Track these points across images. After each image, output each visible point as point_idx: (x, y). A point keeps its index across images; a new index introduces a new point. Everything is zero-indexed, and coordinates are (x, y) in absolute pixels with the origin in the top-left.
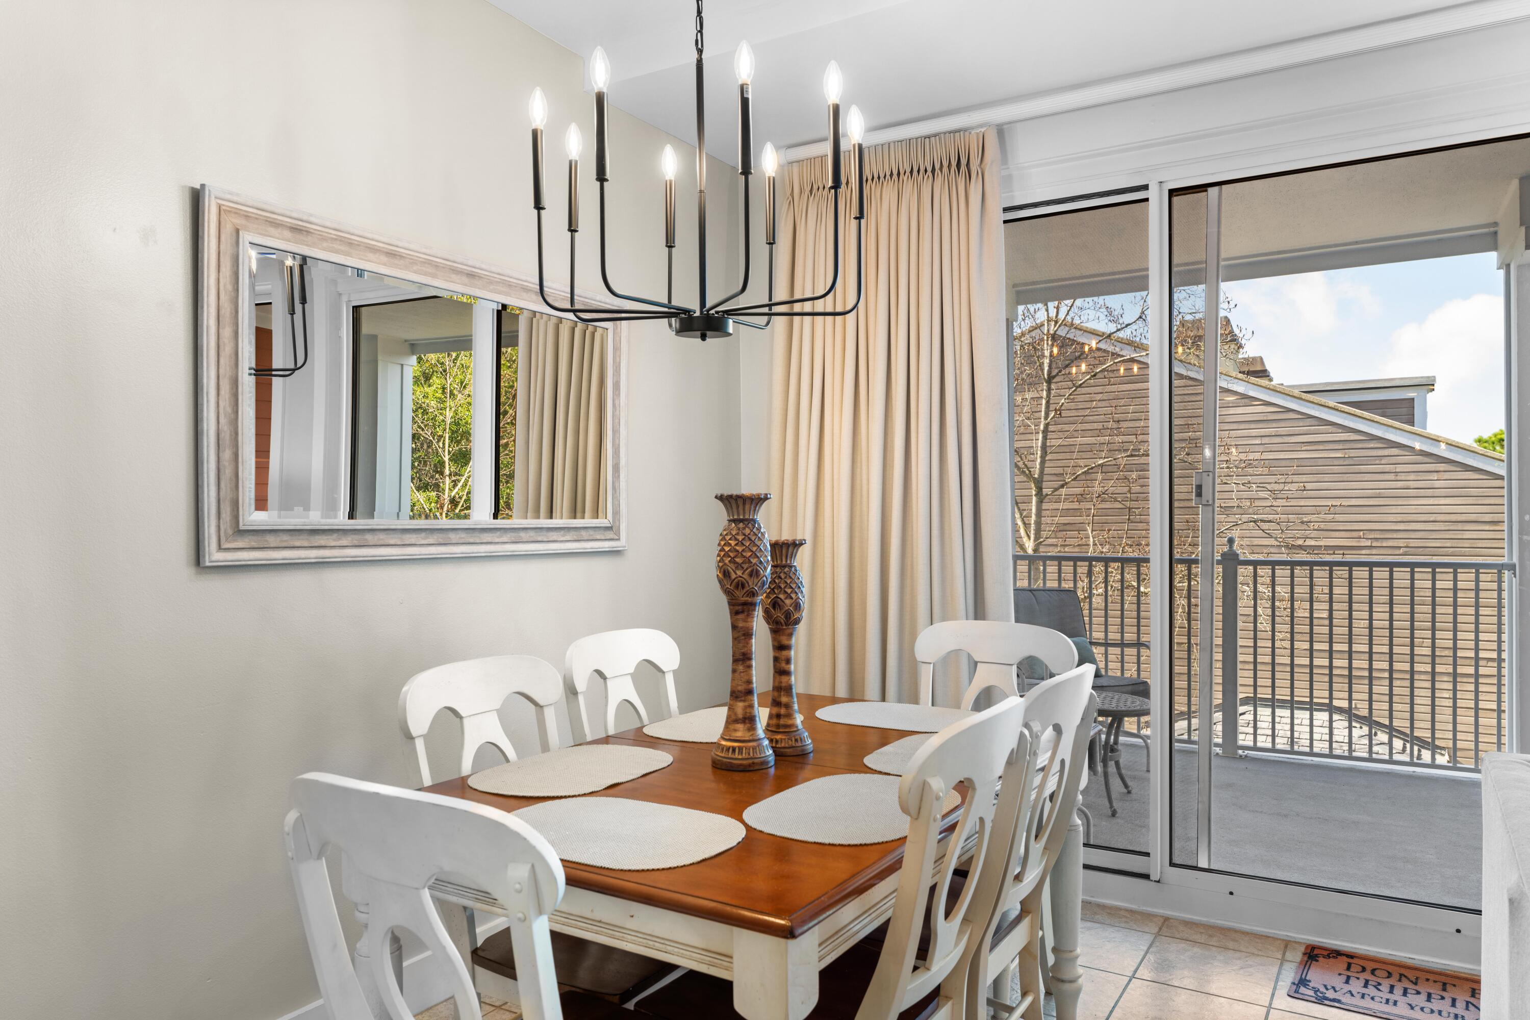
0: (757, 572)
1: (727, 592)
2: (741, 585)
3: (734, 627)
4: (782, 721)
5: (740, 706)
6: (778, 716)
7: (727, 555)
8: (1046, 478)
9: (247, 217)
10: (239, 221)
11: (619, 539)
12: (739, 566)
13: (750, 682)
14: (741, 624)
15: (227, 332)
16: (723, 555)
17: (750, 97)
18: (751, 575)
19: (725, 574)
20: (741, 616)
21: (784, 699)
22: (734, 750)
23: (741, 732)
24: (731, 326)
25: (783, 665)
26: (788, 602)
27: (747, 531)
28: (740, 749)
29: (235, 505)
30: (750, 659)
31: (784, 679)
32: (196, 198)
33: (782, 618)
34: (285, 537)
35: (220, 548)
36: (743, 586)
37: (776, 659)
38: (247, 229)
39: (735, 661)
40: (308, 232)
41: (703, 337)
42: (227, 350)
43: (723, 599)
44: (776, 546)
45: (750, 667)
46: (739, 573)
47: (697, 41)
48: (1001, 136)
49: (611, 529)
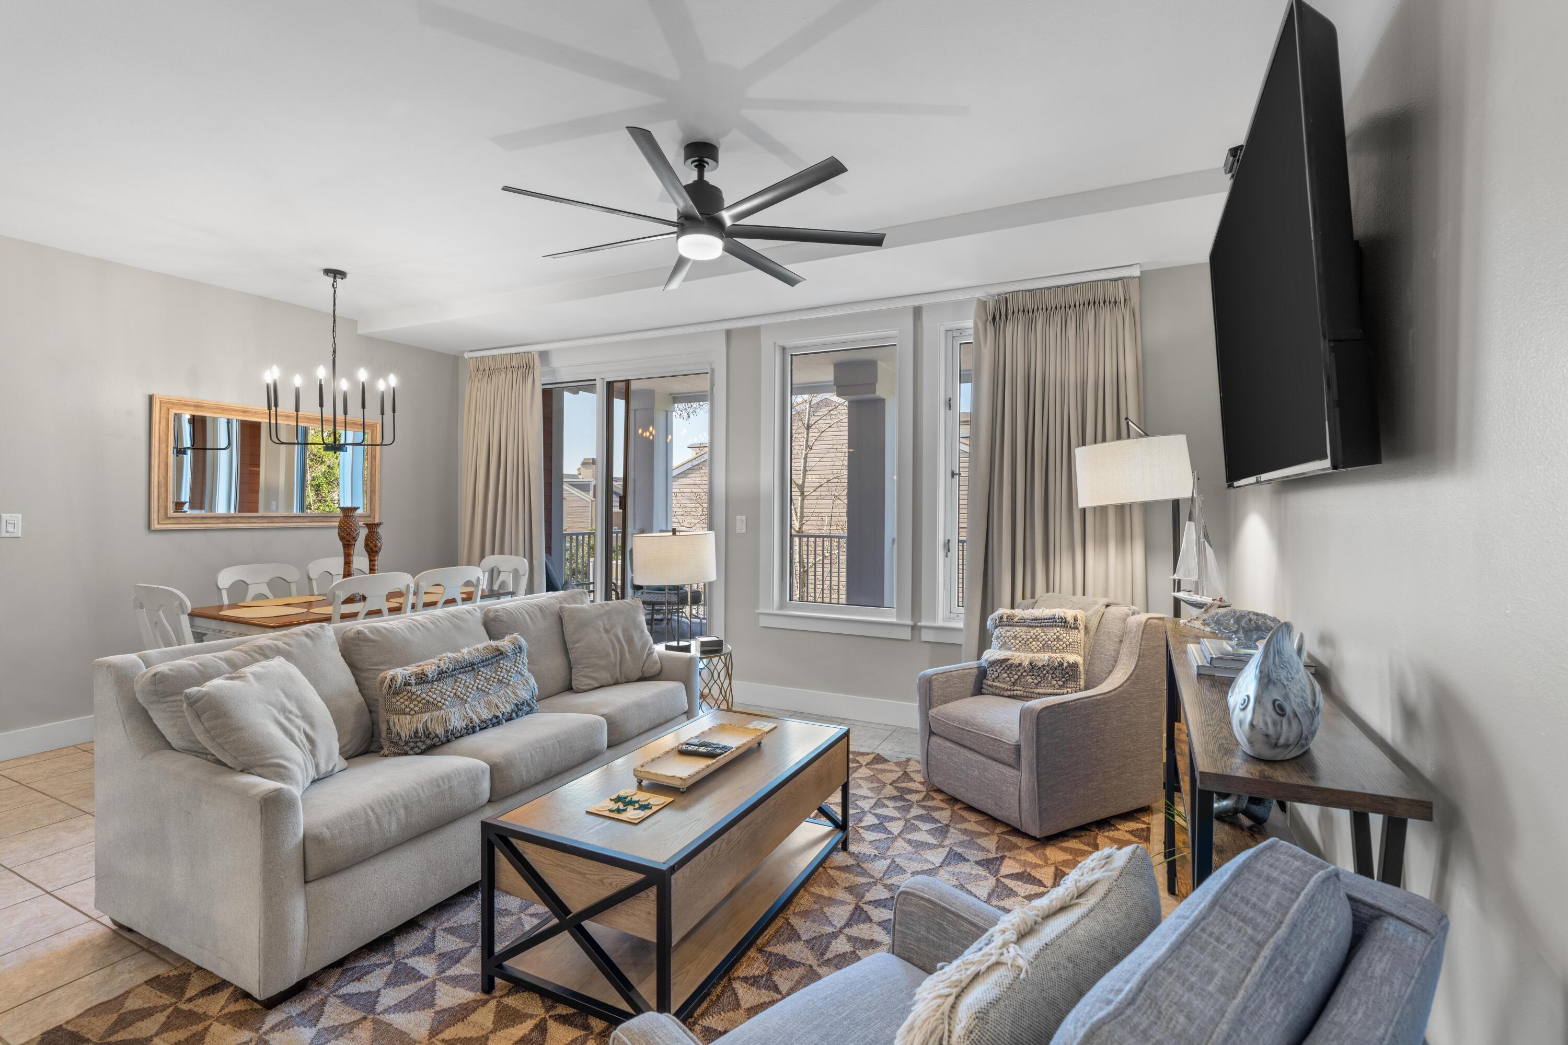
1: (341, 541)
3: (345, 553)
9: (173, 404)
10: (169, 406)
15: (163, 446)
18: (352, 535)
19: (340, 534)
20: (349, 546)
25: (372, 567)
27: (347, 520)
29: (166, 508)
30: (352, 562)
32: (151, 398)
33: (371, 550)
35: (159, 523)
36: (348, 538)
37: (370, 565)
38: (173, 408)
39: (345, 562)
40: (202, 407)
42: (164, 452)
44: (366, 525)
46: (346, 534)
48: (544, 355)
49: (369, 516)
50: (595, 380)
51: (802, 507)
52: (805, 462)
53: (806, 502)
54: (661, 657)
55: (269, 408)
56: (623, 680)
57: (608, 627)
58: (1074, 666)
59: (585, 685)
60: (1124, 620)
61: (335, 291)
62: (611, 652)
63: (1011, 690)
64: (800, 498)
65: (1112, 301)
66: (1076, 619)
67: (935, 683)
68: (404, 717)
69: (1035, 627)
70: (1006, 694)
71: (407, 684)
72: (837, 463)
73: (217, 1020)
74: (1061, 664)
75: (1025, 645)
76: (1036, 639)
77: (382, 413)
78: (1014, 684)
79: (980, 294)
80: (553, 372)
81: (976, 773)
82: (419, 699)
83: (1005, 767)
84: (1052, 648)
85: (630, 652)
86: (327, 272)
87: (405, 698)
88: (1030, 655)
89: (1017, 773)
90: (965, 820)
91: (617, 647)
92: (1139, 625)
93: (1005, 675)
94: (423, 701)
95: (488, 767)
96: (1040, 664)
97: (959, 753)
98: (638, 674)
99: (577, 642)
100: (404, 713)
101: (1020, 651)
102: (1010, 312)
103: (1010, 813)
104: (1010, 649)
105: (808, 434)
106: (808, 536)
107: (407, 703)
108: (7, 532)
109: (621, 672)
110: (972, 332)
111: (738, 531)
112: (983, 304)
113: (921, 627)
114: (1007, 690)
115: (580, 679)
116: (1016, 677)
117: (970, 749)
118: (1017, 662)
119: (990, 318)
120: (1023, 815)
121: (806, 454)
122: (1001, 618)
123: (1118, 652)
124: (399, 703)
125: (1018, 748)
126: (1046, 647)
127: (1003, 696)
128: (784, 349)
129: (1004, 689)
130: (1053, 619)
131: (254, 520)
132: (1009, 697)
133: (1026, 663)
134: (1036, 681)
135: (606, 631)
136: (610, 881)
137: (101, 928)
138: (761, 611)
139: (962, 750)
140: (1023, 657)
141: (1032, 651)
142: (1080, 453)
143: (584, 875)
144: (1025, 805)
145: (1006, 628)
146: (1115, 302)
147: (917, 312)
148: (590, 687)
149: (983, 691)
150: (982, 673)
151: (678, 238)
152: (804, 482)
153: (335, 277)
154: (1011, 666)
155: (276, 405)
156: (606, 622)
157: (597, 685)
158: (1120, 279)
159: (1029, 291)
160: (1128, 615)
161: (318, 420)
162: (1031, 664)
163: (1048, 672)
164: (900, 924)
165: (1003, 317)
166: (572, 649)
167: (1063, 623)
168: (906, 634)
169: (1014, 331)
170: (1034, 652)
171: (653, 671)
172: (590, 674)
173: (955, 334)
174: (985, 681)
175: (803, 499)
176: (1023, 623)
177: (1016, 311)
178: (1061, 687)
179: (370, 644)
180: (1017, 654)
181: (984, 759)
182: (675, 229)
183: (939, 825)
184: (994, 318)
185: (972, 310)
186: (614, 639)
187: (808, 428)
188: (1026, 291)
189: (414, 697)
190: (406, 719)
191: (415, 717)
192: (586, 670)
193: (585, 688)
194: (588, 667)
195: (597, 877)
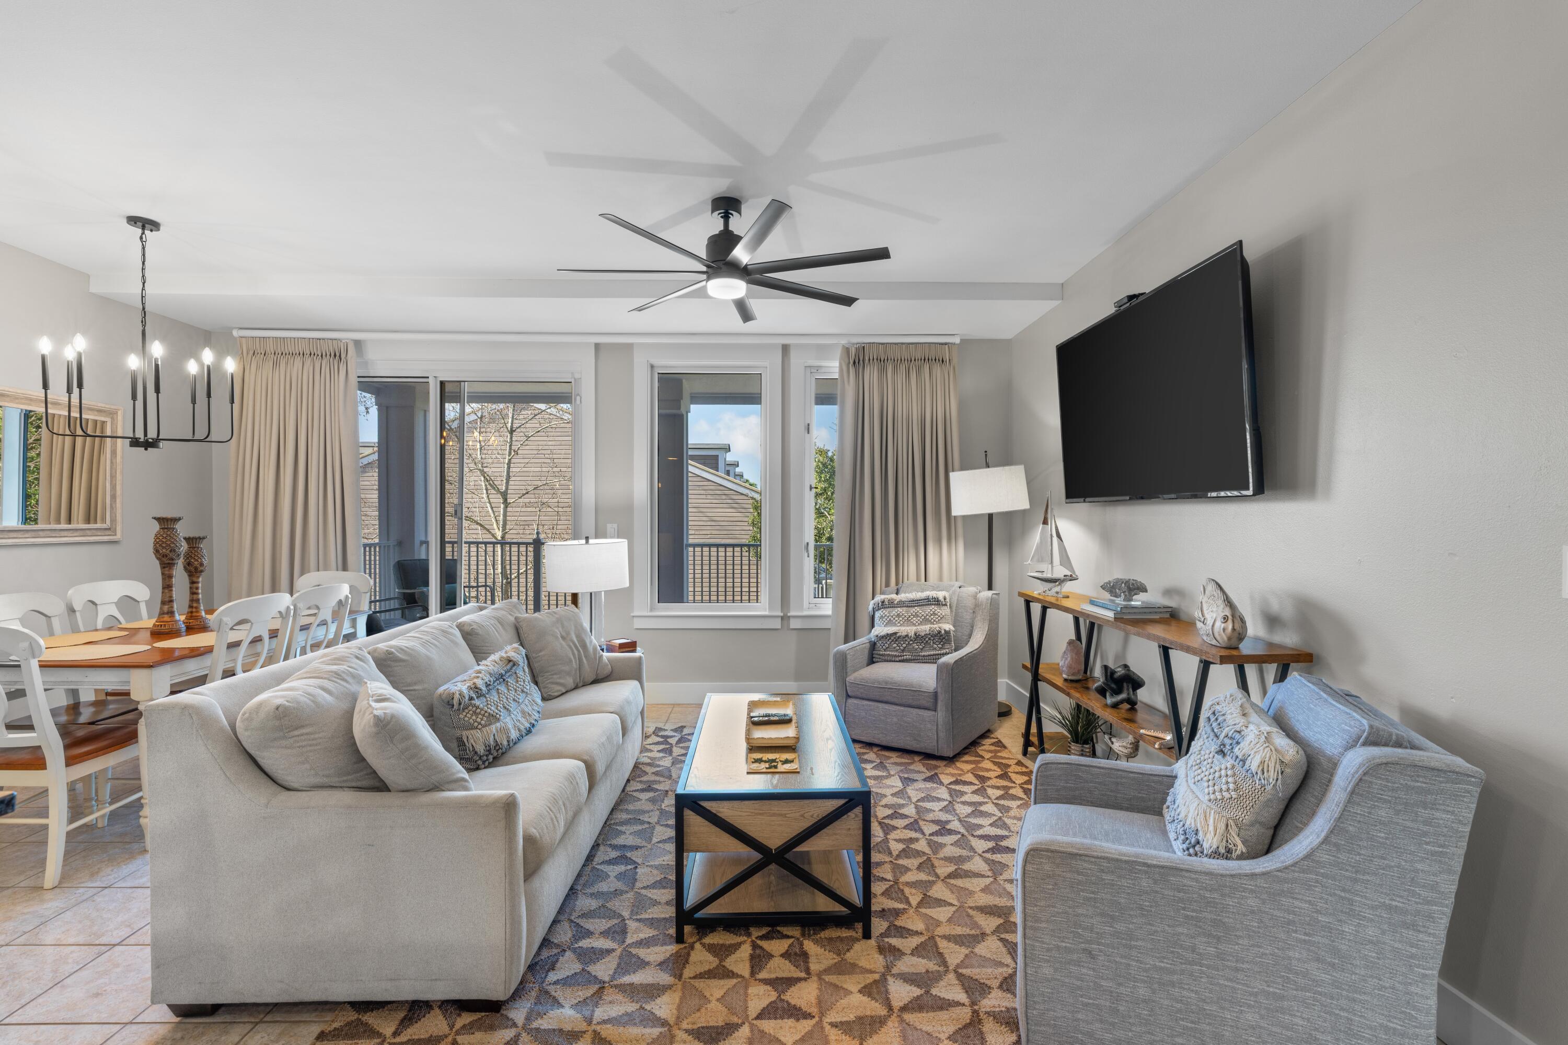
0: (174, 551)
1: (158, 558)
2: (165, 556)
3: (163, 574)
4: (194, 614)
5: (166, 608)
6: (192, 612)
7: (158, 543)
8: (509, 492)
11: (116, 535)
12: (163, 548)
13: (171, 597)
14: (167, 572)
16: (156, 543)
17: (160, 363)
18: (171, 551)
19: (157, 551)
20: (167, 569)
21: (195, 605)
22: (161, 625)
23: (166, 618)
24: (161, 444)
25: (195, 590)
26: (196, 563)
27: (169, 533)
28: (165, 625)
30: (171, 587)
31: (195, 596)
33: (193, 570)
36: (166, 556)
37: (191, 588)
39: (163, 588)
41: (146, 449)
43: (158, 562)
44: (188, 540)
45: (171, 590)
46: (164, 550)
47: (142, 322)
48: (358, 344)
49: (109, 529)
50: (428, 378)
51: (505, 515)
52: (509, 468)
53: (509, 509)
54: (609, 659)
56: (581, 684)
57: (564, 634)
58: (947, 633)
59: (555, 692)
60: (975, 597)
61: (144, 248)
62: (572, 657)
63: (901, 656)
64: (502, 506)
65: (941, 359)
66: (945, 599)
67: (848, 657)
68: (475, 731)
69: (914, 606)
70: (897, 659)
71: (471, 699)
72: (544, 469)
74: (939, 632)
75: (908, 621)
76: (916, 616)
77: (194, 401)
78: (903, 651)
79: (844, 341)
80: (366, 364)
81: (895, 720)
82: (483, 712)
83: (923, 710)
84: (930, 621)
85: (586, 657)
86: (132, 220)
87: (471, 712)
88: (914, 628)
89: (934, 713)
90: (889, 758)
91: (576, 652)
92: (987, 600)
93: (895, 645)
94: (486, 714)
95: (582, 765)
96: (923, 634)
97: (878, 707)
98: (593, 677)
99: (541, 651)
100: (473, 728)
101: (904, 626)
102: (867, 359)
103: (928, 745)
104: (895, 625)
105: (511, 438)
106: (511, 544)
107: (474, 717)
109: (580, 677)
110: (837, 370)
112: (847, 350)
113: (789, 617)
114: (899, 656)
115: (550, 686)
116: (904, 645)
117: (886, 702)
118: (904, 634)
119: (852, 362)
120: (940, 743)
121: (510, 460)
122: (883, 602)
123: (973, 619)
124: (466, 719)
125: (936, 694)
126: (926, 621)
127: (894, 661)
128: (652, 367)
129: (895, 656)
130: (928, 599)
132: (900, 661)
133: (912, 634)
134: (921, 647)
135: (563, 637)
136: (811, 814)
138: (636, 614)
139: (880, 705)
140: (910, 630)
141: (914, 625)
142: (953, 476)
143: (784, 816)
144: (942, 735)
145: (888, 610)
146: (943, 361)
147: (785, 349)
148: (560, 693)
149: (874, 659)
150: (873, 645)
152: (507, 489)
153: (143, 228)
154: (899, 638)
156: (561, 629)
157: (564, 691)
158: (946, 344)
159: (882, 344)
160: (977, 593)
162: (915, 634)
163: (929, 639)
164: (1042, 785)
165: (861, 362)
167: (937, 602)
168: (777, 624)
169: (871, 374)
170: (916, 626)
171: (605, 673)
172: (558, 681)
173: (813, 371)
174: (874, 652)
175: (506, 507)
176: (902, 604)
177: (871, 358)
178: (940, 648)
180: (903, 628)
181: (902, 708)
183: (875, 764)
184: (854, 363)
185: (838, 353)
186: (571, 644)
187: (512, 432)
188: (879, 344)
189: (478, 710)
190: (477, 734)
191: (484, 729)
192: (555, 676)
193: (556, 694)
194: (555, 674)
195: (798, 814)
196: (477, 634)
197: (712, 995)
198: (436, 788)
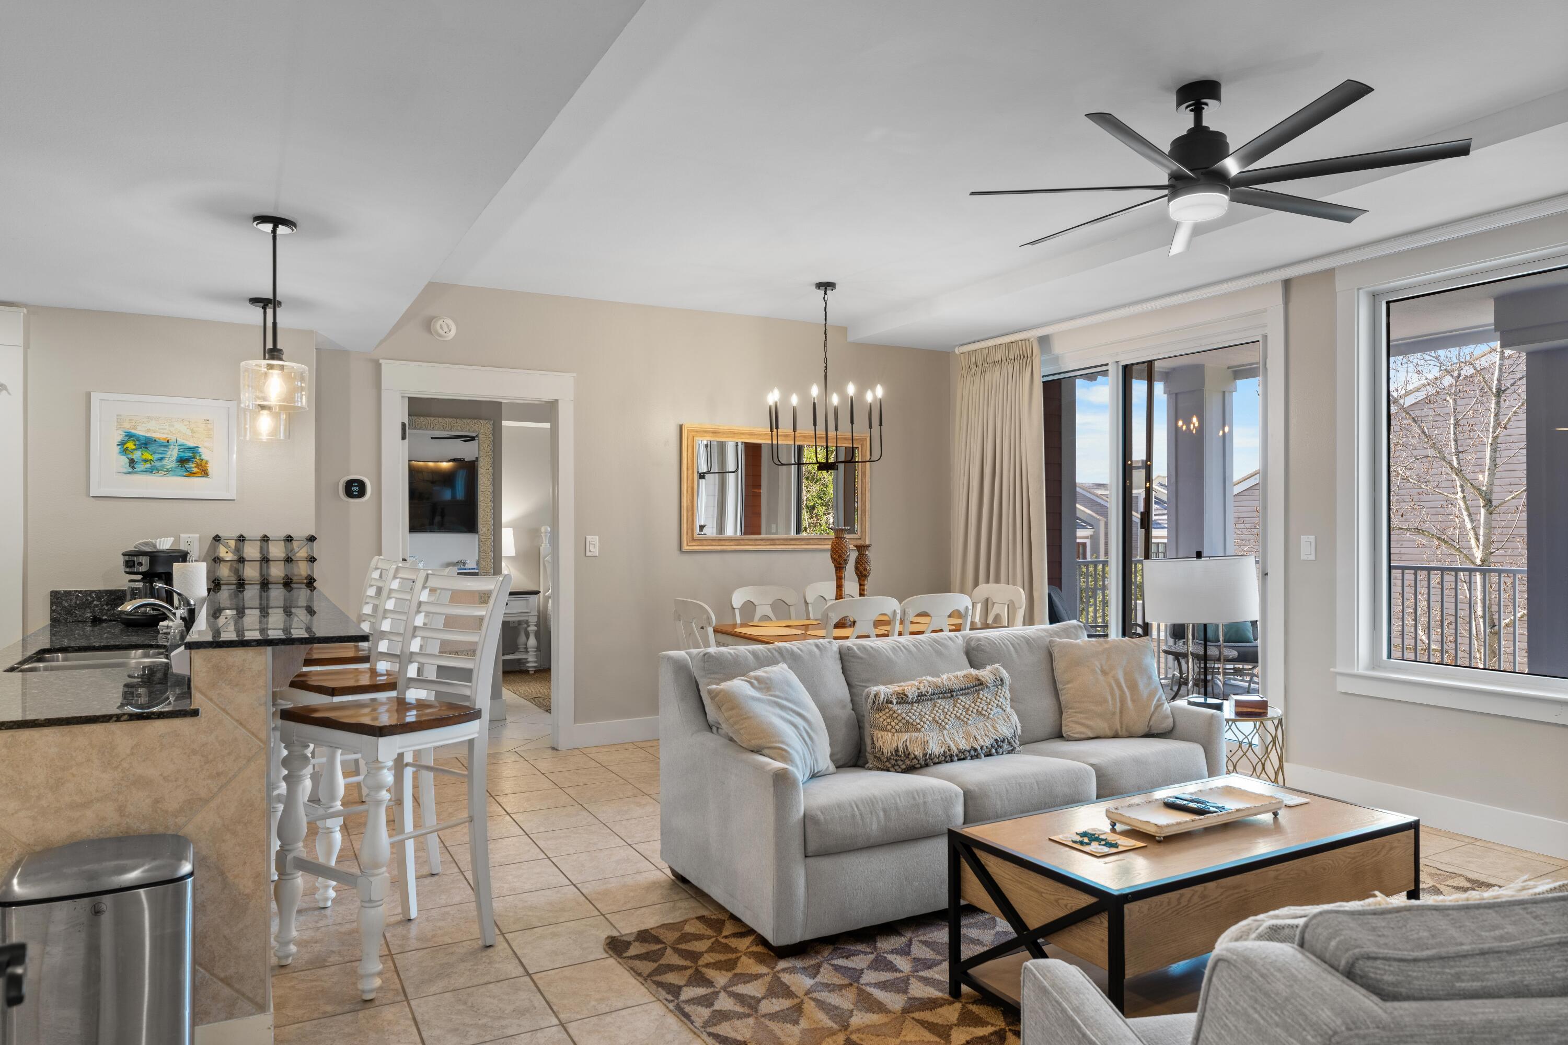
0: (846, 556)
1: (833, 563)
3: (837, 576)
9: (697, 431)
10: (694, 433)
12: (834, 554)
13: (841, 596)
15: (690, 472)
19: (832, 556)
20: (840, 570)
25: (862, 592)
26: (862, 568)
27: (839, 541)
29: (692, 530)
30: (841, 587)
32: (681, 427)
33: (861, 574)
34: (710, 541)
35: (687, 545)
36: (837, 561)
37: (860, 589)
38: (697, 436)
39: (837, 588)
40: (719, 432)
42: (690, 478)
43: (833, 566)
44: (857, 547)
45: (844, 588)
46: (838, 557)
48: (1044, 341)
49: (860, 538)
50: (1107, 364)
54: (1178, 713)
55: (771, 430)
56: (1124, 733)
57: (1106, 668)
59: (1077, 733)
61: (826, 304)
62: (1109, 698)
68: (886, 733)
71: (889, 702)
73: (745, 954)
80: (1056, 360)
82: (900, 718)
85: (1133, 701)
86: (819, 285)
87: (888, 715)
91: (1117, 692)
94: (903, 721)
95: (962, 792)
98: (1143, 729)
99: (1068, 683)
100: (886, 730)
107: (889, 720)
108: (590, 551)
109: (1121, 723)
111: (1303, 557)
115: (1071, 725)
124: (881, 720)
128: (1374, 295)
131: (759, 542)
135: (1104, 673)
136: (1065, 902)
137: (665, 876)
138: (1339, 669)
143: (1041, 893)
148: (1083, 736)
151: (1169, 201)
153: (826, 290)
155: (777, 428)
156: (1103, 662)
157: (1091, 735)
161: (812, 437)
166: (1062, 689)
171: (1164, 725)
172: (1083, 721)
179: (858, 660)
182: (1166, 192)
186: (1113, 682)
189: (895, 715)
190: (888, 736)
191: (896, 735)
192: (1080, 715)
193: (1077, 736)
194: (1080, 712)
195: (1052, 898)
196: (983, 650)
197: (905, 1036)
198: (758, 751)
